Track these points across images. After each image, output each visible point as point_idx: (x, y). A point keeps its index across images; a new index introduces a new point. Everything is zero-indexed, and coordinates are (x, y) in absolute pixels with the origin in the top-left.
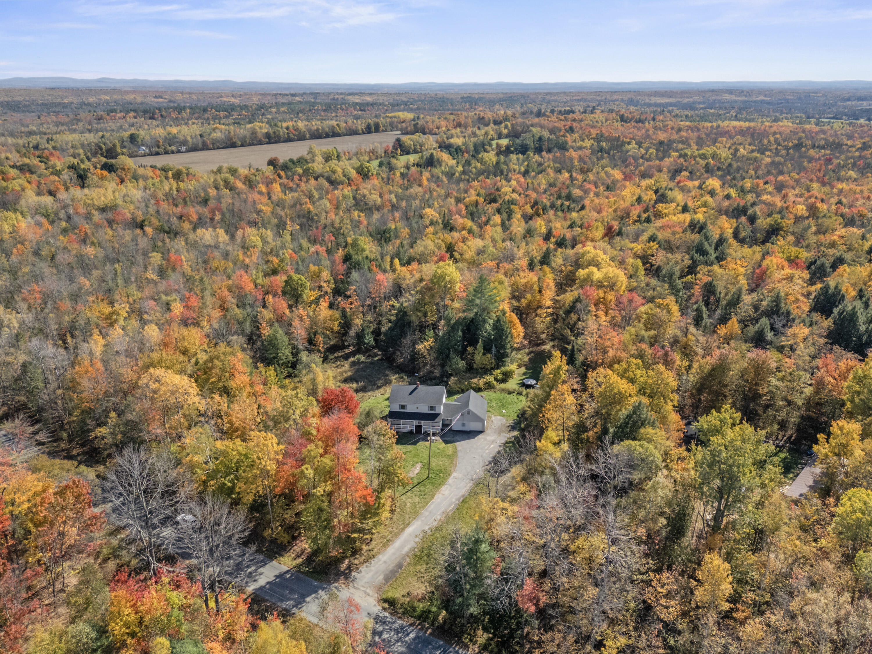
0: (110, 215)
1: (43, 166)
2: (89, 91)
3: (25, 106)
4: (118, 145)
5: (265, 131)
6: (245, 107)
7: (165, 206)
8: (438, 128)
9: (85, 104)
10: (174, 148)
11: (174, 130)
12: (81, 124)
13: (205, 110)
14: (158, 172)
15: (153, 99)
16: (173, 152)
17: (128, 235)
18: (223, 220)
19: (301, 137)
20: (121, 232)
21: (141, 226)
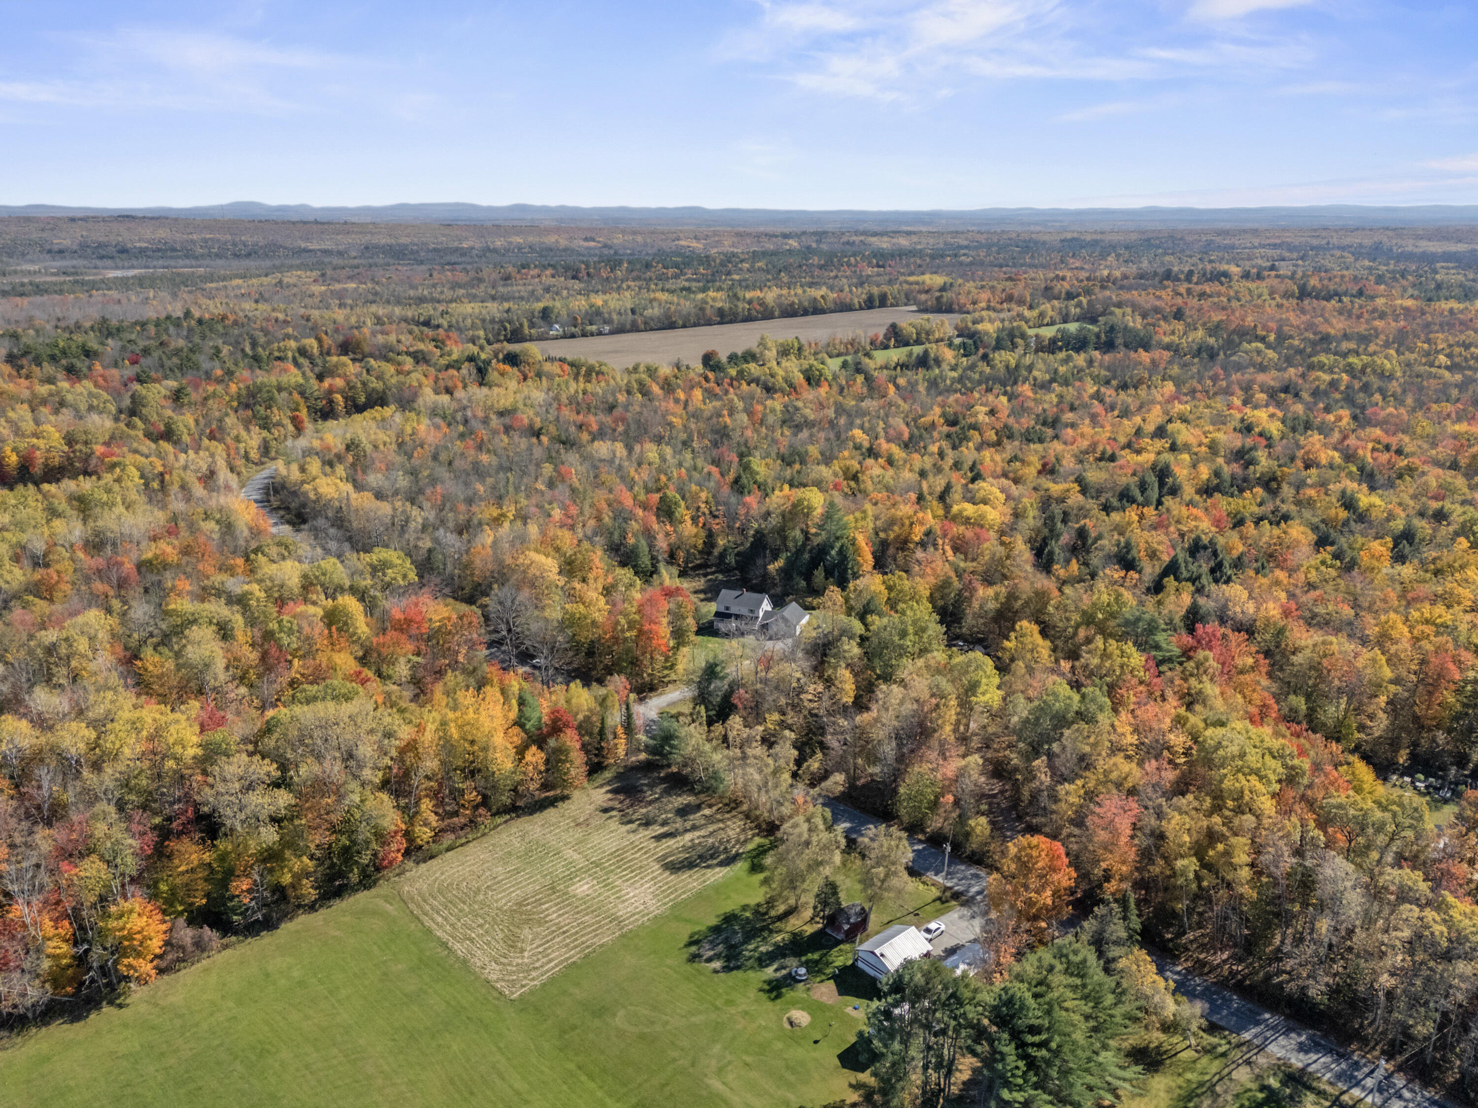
0: (507, 420)
1: (438, 352)
2: (498, 229)
3: (412, 252)
4: (526, 324)
5: (719, 304)
6: (706, 260)
7: (567, 414)
8: (974, 303)
9: (490, 250)
10: (594, 328)
11: (598, 300)
12: (482, 287)
13: (648, 266)
14: (567, 367)
15: (582, 243)
16: (592, 335)
17: (523, 443)
18: (626, 432)
19: (767, 315)
20: (516, 438)
21: (538, 434)
